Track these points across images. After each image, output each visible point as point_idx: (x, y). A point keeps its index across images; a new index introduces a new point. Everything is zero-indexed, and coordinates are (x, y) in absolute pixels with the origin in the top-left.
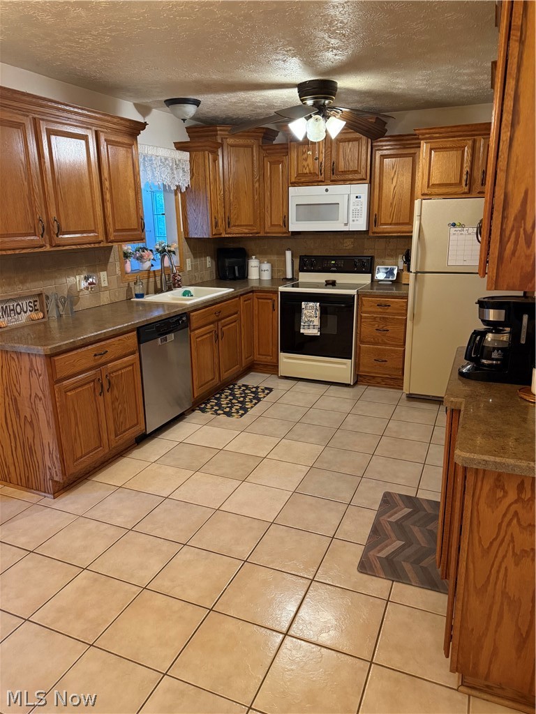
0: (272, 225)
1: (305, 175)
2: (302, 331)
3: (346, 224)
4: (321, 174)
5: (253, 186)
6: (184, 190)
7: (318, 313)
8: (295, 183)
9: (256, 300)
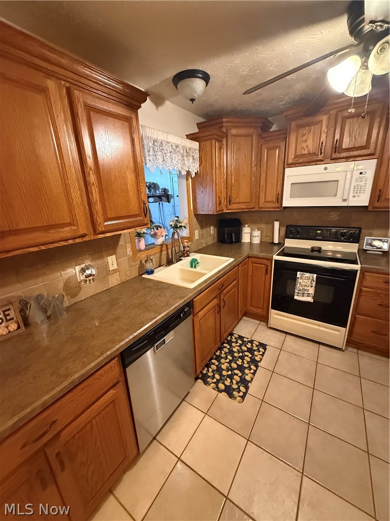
0: (266, 202)
1: (303, 155)
2: (296, 297)
3: (345, 200)
4: (321, 154)
5: (251, 170)
6: (193, 175)
7: (314, 284)
8: (292, 164)
9: (251, 264)
